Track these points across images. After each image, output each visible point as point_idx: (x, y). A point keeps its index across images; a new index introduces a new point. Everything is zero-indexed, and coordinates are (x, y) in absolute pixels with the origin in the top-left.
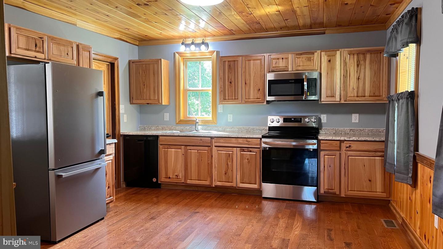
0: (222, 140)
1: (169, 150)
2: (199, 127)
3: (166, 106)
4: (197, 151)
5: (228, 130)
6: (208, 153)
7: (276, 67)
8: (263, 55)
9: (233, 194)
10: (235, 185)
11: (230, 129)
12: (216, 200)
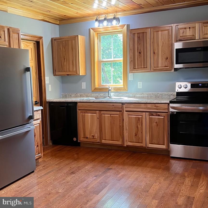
0: (132, 106)
1: (86, 114)
2: (112, 94)
3: (83, 76)
4: (110, 115)
5: (138, 96)
6: (120, 117)
7: (184, 36)
8: (170, 25)
9: (143, 153)
10: (144, 146)
11: (140, 95)
12: (127, 158)
